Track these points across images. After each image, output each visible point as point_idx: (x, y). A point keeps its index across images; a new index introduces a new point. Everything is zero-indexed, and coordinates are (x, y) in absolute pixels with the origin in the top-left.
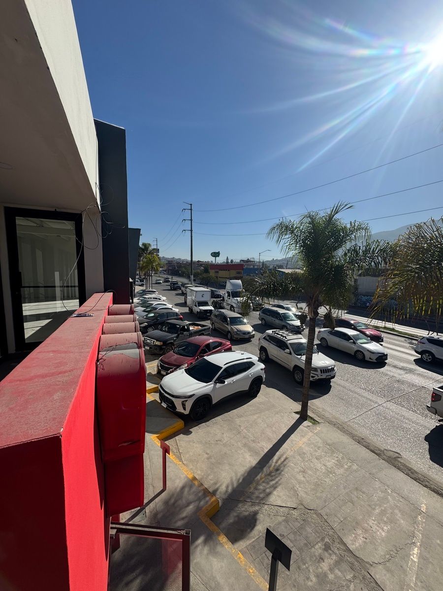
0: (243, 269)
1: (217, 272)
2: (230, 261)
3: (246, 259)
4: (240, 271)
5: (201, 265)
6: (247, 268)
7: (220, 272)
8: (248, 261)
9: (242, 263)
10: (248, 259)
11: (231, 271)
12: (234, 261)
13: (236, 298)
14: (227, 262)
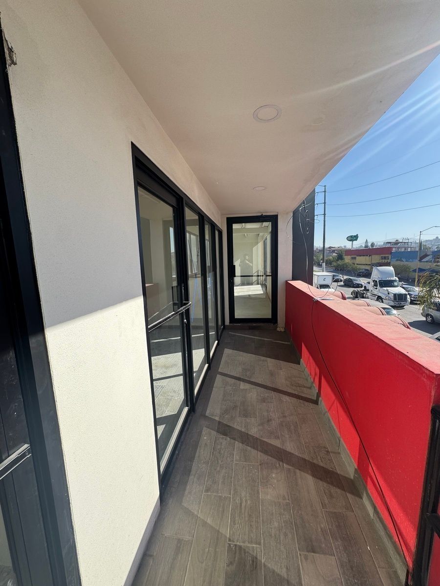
0: (391, 253)
1: (355, 258)
2: (369, 244)
3: (394, 241)
4: (387, 255)
5: (334, 251)
6: (396, 252)
7: (358, 258)
8: (397, 243)
9: (389, 245)
10: (397, 241)
11: (373, 256)
12: (375, 244)
13: (385, 288)
14: (366, 246)
